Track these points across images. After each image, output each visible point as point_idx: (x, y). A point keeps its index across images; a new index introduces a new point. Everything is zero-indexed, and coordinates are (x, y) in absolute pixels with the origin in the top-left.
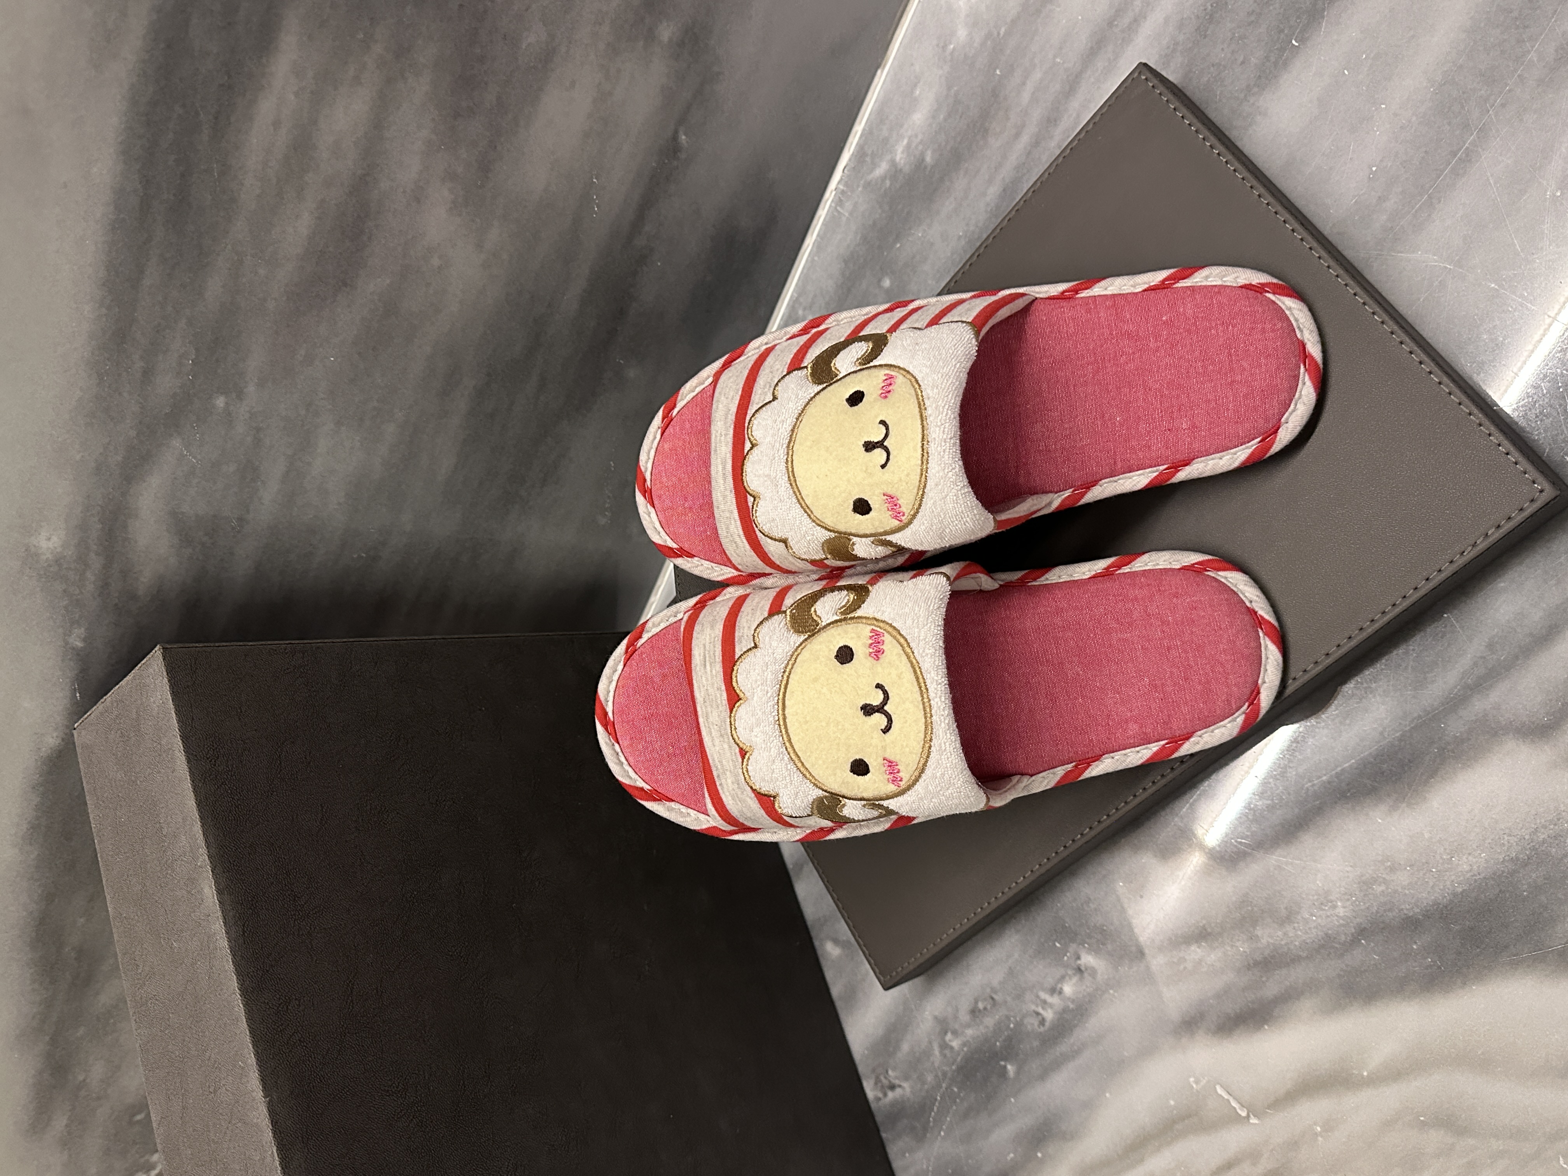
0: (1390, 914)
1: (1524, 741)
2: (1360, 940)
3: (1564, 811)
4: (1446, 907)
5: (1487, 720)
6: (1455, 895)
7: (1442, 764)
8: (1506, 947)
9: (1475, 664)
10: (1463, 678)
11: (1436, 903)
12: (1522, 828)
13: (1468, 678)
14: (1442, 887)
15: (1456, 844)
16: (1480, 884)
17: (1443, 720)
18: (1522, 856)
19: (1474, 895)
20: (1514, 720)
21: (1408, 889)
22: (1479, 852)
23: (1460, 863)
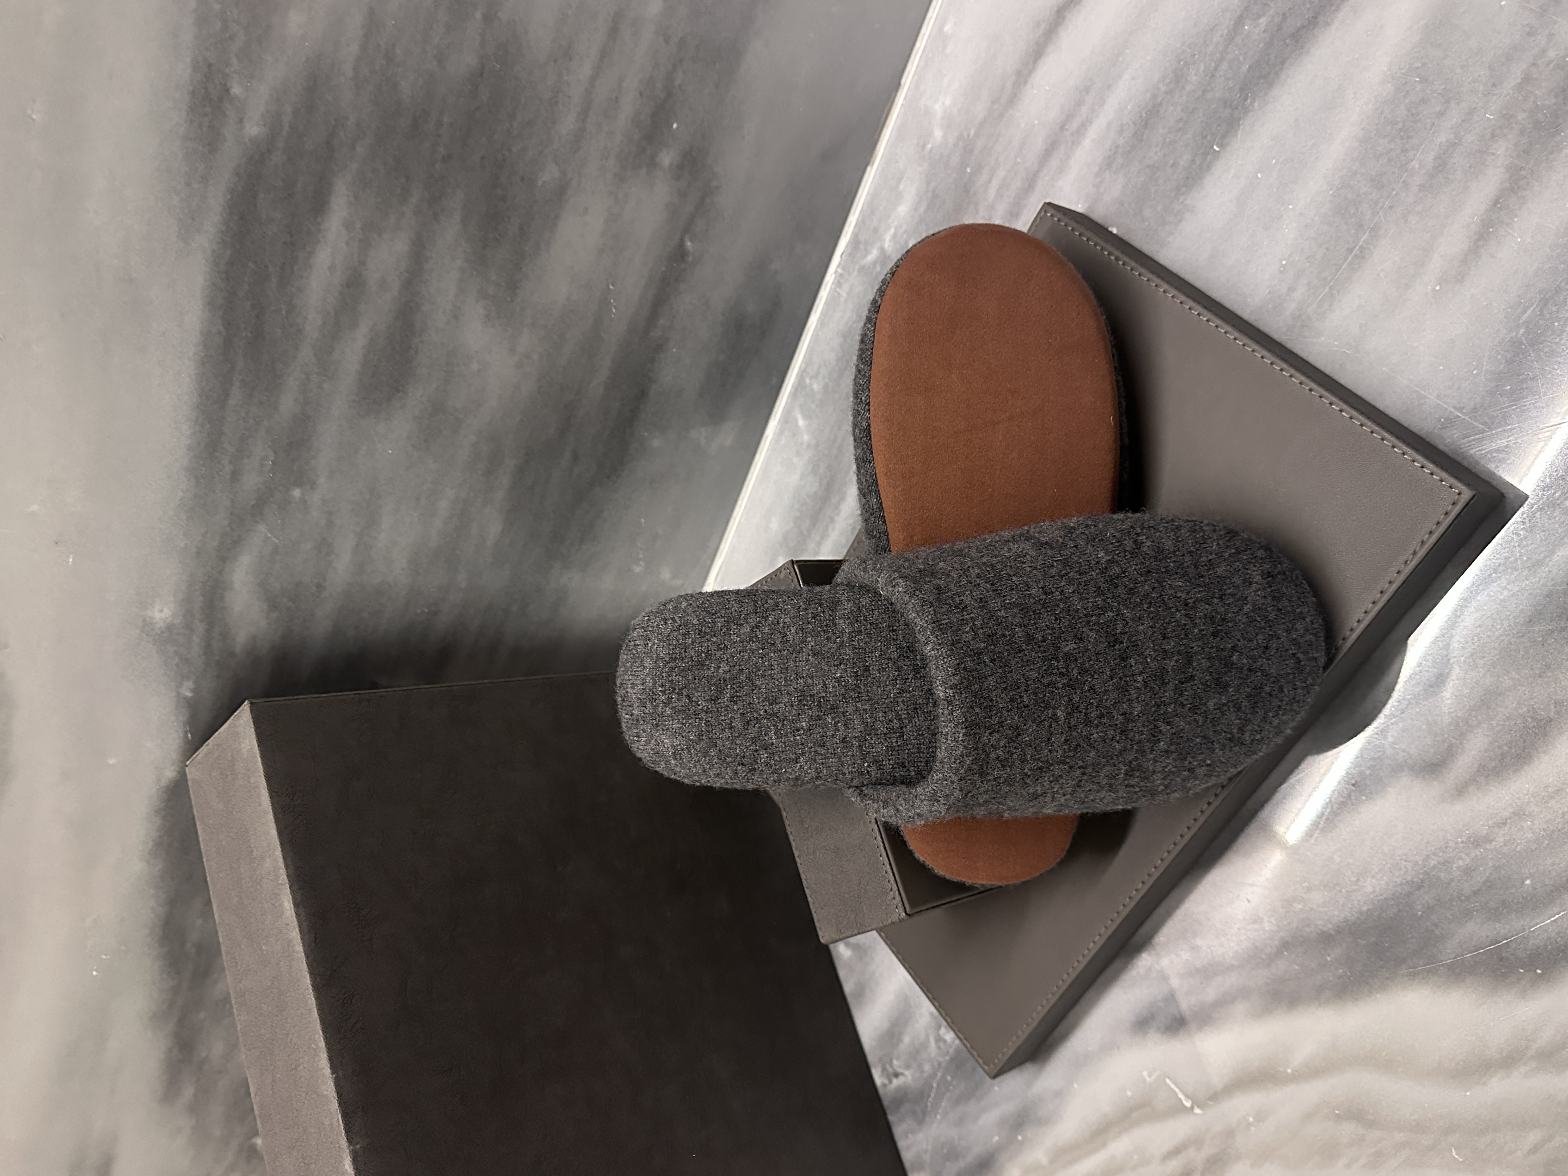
0: (1307, 929)
1: (1417, 778)
2: (1283, 953)
3: (1451, 840)
4: (1354, 924)
6: (1361, 913)
8: (1405, 960)
11: (1346, 921)
12: (1416, 855)
14: (1350, 906)
15: (1361, 868)
16: (1382, 904)
18: (1416, 880)
19: (1377, 913)
21: (1322, 907)
22: (1380, 875)
23: (1365, 884)
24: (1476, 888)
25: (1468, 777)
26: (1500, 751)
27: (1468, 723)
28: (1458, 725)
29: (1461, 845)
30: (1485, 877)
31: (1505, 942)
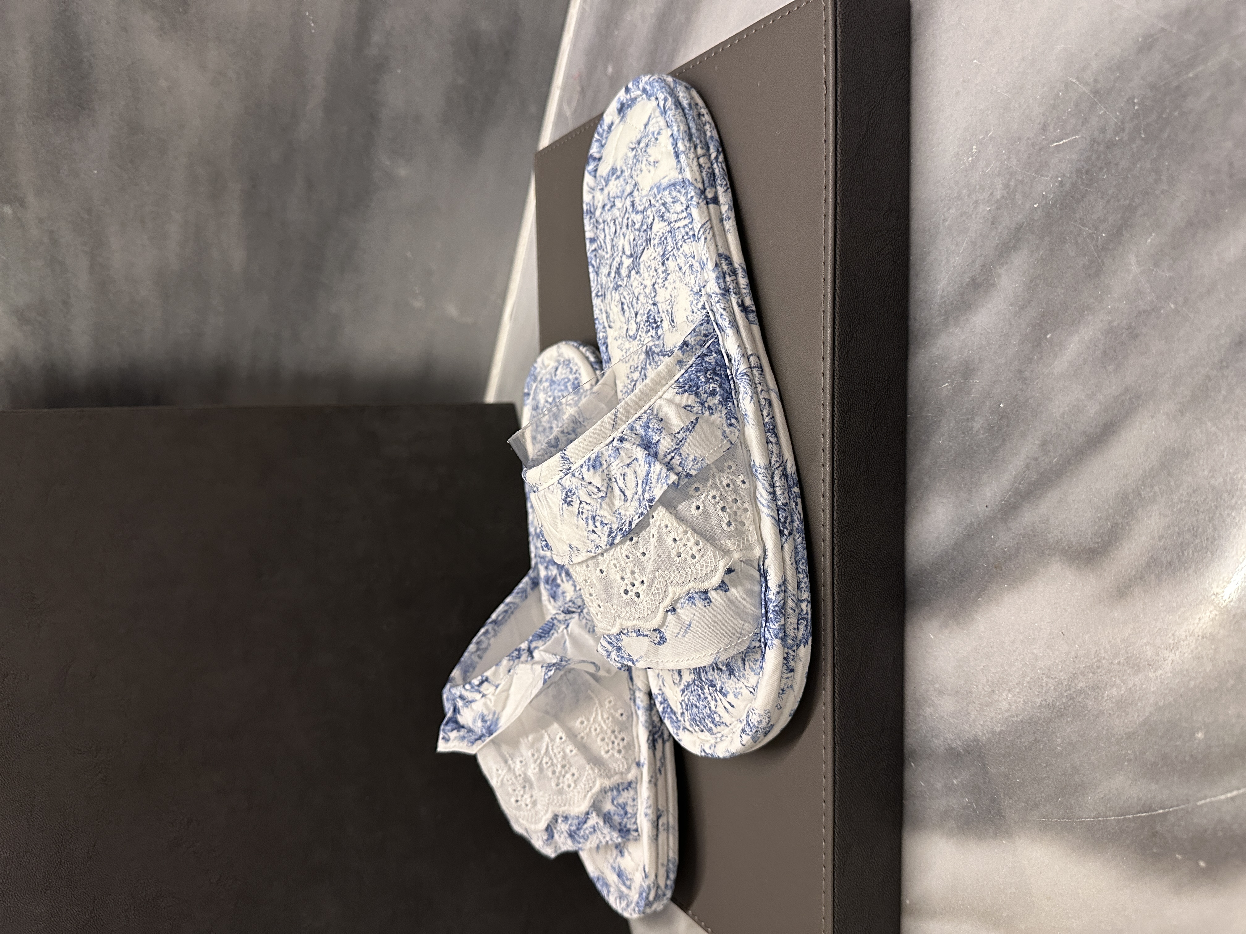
0: (936, 741)
1: (1070, 566)
3: (1104, 658)
4: (985, 746)
5: (1035, 536)
6: (993, 733)
7: (989, 582)
8: (1036, 806)
9: (1027, 466)
10: (1015, 482)
11: (976, 740)
12: (1061, 671)
13: (1020, 483)
14: (982, 723)
15: (997, 676)
16: (1017, 727)
17: (993, 530)
18: (1058, 704)
19: (1011, 738)
20: (1061, 539)
21: (953, 718)
22: (1018, 690)
23: (1000, 698)
24: (1131, 730)
25: (1133, 573)
26: (1180, 540)
27: (1140, 494)
28: (1127, 497)
29: (1117, 667)
30: (1144, 717)
31: (1161, 811)
